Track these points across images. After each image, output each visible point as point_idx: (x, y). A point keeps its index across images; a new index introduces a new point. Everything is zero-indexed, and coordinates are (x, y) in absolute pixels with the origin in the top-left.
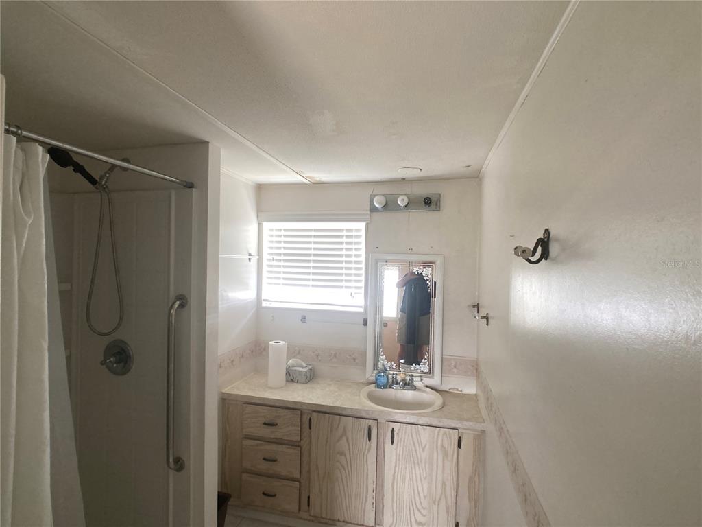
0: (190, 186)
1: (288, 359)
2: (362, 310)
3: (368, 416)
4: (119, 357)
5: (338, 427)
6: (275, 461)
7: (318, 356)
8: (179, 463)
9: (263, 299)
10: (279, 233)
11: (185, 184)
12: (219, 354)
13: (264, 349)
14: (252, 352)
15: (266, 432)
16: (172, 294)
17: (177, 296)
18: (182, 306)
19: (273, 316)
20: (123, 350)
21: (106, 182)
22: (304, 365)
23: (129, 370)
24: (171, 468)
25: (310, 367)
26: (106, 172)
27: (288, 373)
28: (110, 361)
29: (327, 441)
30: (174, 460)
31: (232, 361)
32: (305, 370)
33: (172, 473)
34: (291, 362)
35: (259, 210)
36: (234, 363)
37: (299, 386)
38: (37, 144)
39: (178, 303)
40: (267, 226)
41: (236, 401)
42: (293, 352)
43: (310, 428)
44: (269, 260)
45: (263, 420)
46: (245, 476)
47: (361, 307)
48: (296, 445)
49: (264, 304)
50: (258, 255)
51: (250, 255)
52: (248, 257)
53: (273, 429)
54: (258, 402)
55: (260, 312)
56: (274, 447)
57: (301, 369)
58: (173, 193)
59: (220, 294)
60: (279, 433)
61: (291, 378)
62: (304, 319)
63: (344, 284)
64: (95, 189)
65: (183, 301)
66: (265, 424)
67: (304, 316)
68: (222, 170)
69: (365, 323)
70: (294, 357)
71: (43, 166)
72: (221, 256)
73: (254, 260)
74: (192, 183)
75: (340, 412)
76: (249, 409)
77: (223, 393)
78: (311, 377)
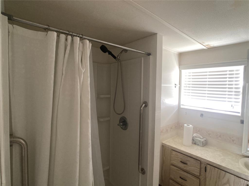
0: (149, 54)
1: (194, 133)
2: (240, 115)
3: (246, 179)
4: (124, 123)
5: (224, 178)
6: (186, 180)
7: (209, 134)
8: (143, 171)
9: (181, 104)
10: (190, 74)
11: (147, 54)
12: (161, 127)
13: (182, 127)
14: (176, 127)
15: (182, 166)
16: (142, 101)
17: (144, 102)
18: (146, 106)
19: (186, 113)
20: (125, 121)
21: (119, 57)
22: (202, 138)
23: (127, 129)
24: (140, 172)
25: (205, 139)
26: (119, 54)
27: (193, 140)
28: (121, 124)
29: (216, 182)
30: (141, 169)
31: (167, 130)
32: (202, 140)
33: (140, 174)
34: (195, 135)
35: (180, 65)
36: (168, 131)
37: (199, 148)
38: (87, 40)
39: (144, 105)
40: (184, 71)
41: (168, 148)
42: (196, 130)
43: (206, 171)
44: (185, 87)
45: (180, 160)
46: (171, 181)
47: (239, 113)
48: (197, 177)
49: (182, 107)
50: (179, 85)
51: (175, 85)
52: (175, 86)
53: (185, 165)
54: (178, 151)
55: (179, 110)
56: (186, 174)
57: (200, 139)
58: (143, 59)
59: (162, 101)
60: (188, 168)
61: (194, 142)
62: (202, 115)
63: (227, 99)
64: (115, 60)
65: (146, 104)
66: (181, 162)
67: (202, 114)
68: (164, 48)
69: (242, 122)
70: (196, 133)
71: (89, 49)
72: (162, 85)
73: (178, 87)
74: (150, 53)
75: (225, 170)
76: (174, 153)
77: (163, 143)
78: (205, 144)
